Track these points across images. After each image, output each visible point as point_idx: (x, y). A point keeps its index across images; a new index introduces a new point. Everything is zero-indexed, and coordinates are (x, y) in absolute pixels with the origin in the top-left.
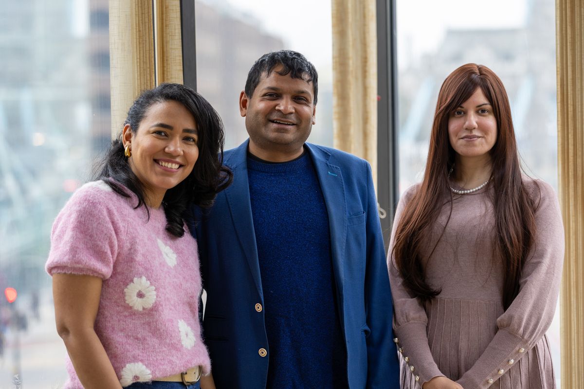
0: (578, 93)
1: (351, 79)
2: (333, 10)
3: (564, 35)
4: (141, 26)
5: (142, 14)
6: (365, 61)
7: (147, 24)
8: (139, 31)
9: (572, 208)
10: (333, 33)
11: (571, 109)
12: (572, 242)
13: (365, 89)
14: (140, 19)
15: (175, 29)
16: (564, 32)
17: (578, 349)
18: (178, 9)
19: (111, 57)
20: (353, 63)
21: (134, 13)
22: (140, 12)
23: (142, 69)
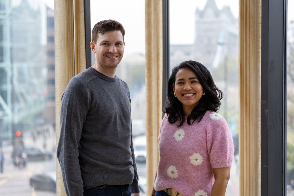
0: (248, 69)
1: (153, 62)
2: (146, 34)
3: (242, 46)
4: (69, 39)
5: (69, 33)
6: (158, 55)
7: (71, 38)
8: (68, 41)
9: (244, 116)
10: (146, 43)
11: (245, 76)
12: (245, 130)
13: (158, 66)
14: (68, 36)
15: (83, 40)
16: (242, 44)
17: (247, 174)
18: (84, 32)
19: (55, 52)
20: (153, 56)
21: (66, 33)
22: (68, 33)
23: (69, 57)
